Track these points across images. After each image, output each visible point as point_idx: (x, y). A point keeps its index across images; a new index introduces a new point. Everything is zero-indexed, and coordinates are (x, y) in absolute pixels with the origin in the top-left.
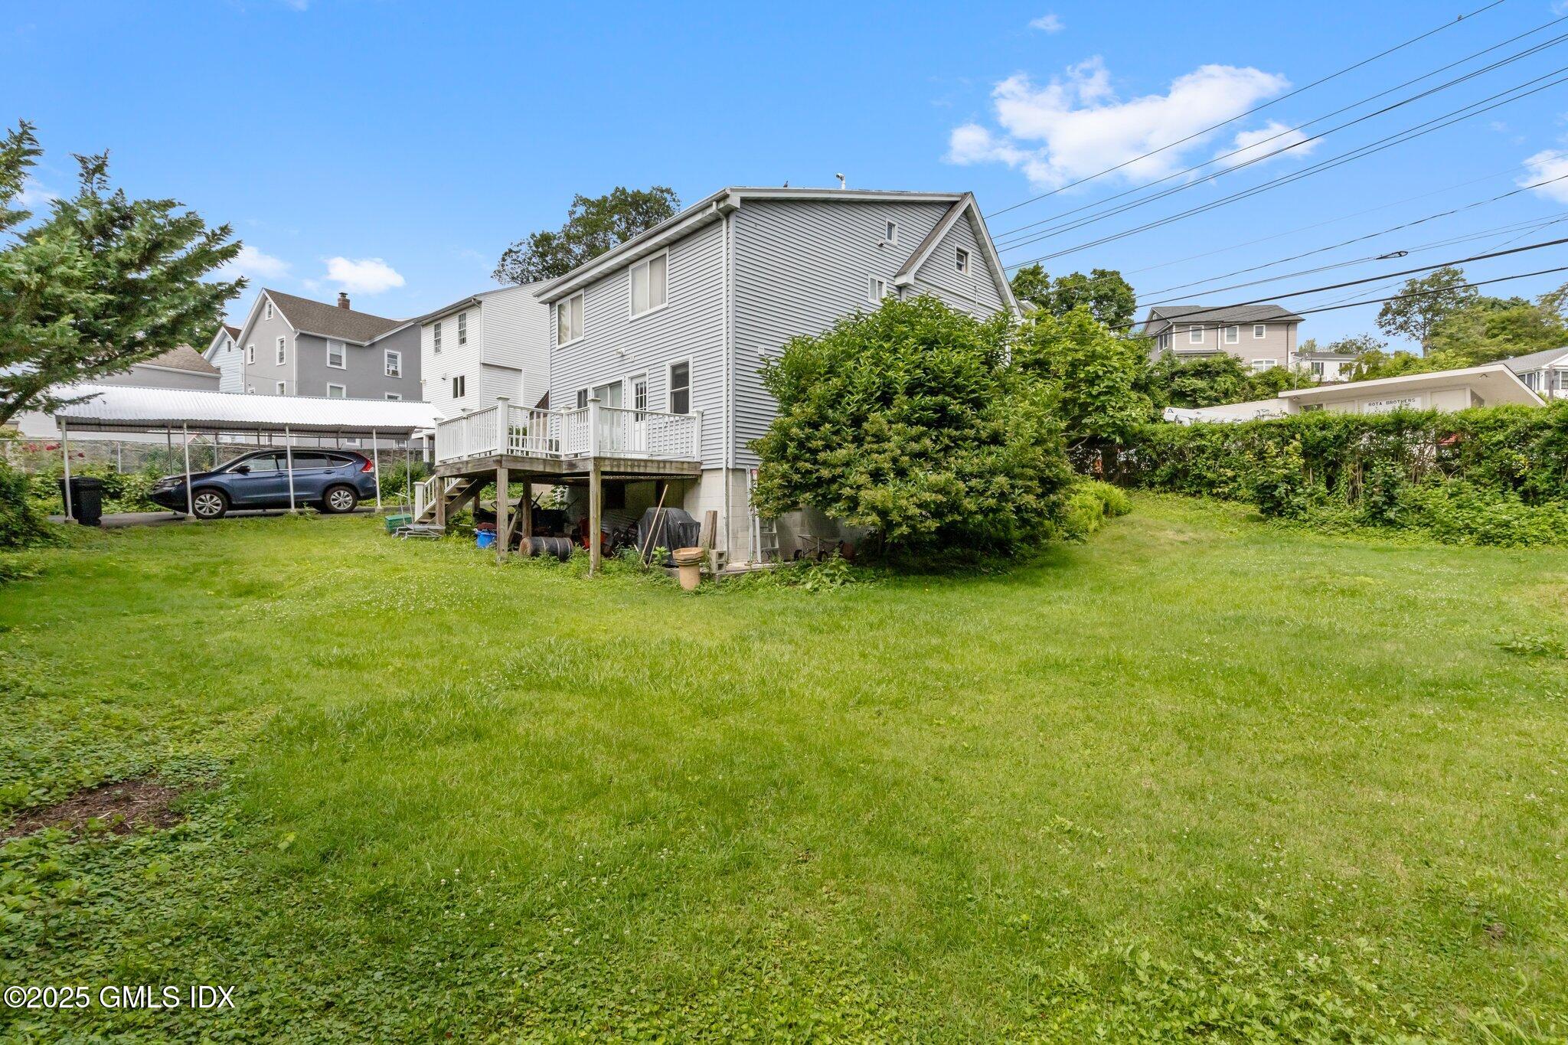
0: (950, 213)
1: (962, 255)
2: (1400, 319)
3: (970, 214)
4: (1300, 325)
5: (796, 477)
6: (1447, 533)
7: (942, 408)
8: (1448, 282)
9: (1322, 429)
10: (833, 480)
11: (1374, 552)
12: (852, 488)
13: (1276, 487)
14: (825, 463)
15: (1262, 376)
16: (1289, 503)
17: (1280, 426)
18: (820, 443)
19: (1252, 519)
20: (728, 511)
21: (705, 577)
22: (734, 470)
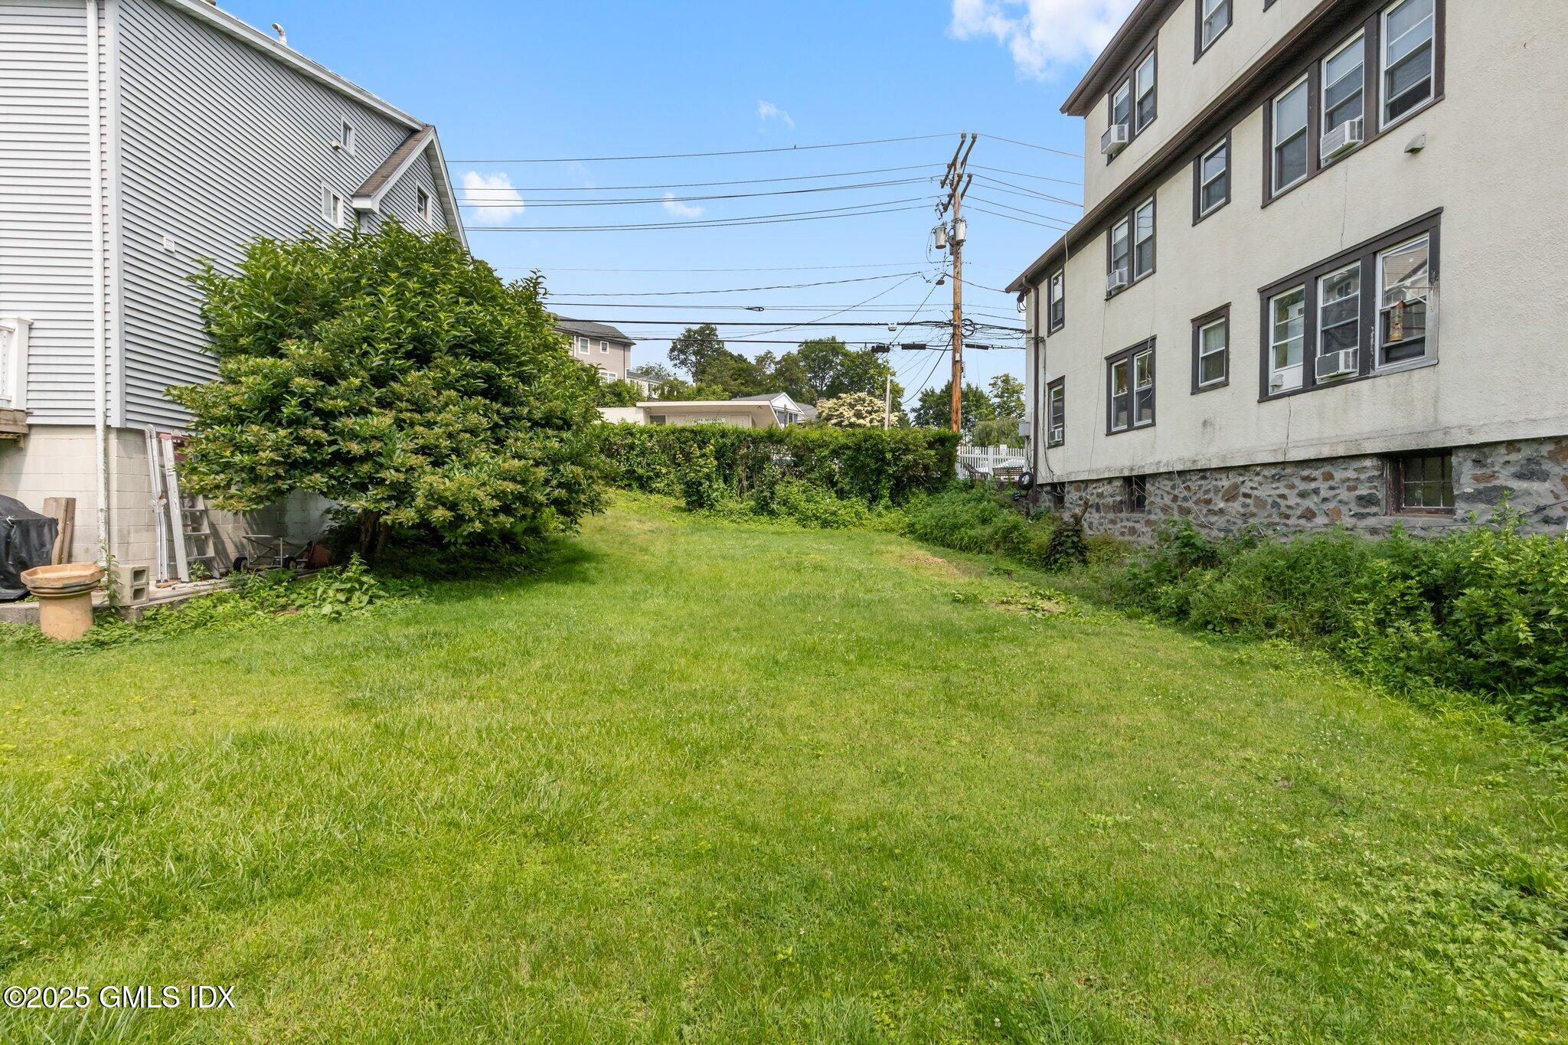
0: (411, 142)
1: (423, 197)
2: (682, 357)
3: (431, 152)
4: (632, 347)
5: (299, 451)
6: (804, 520)
7: (489, 378)
8: (709, 334)
9: (722, 437)
10: (368, 456)
11: (776, 537)
12: (397, 470)
13: (701, 484)
14: (353, 436)
15: (610, 386)
16: (709, 496)
17: (693, 431)
18: (341, 403)
19: (678, 509)
20: (108, 498)
21: (102, 615)
22: (120, 431)
